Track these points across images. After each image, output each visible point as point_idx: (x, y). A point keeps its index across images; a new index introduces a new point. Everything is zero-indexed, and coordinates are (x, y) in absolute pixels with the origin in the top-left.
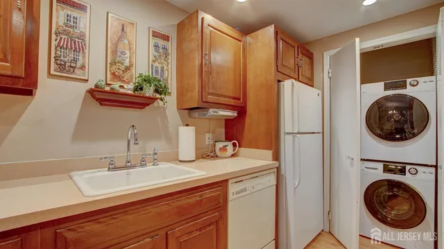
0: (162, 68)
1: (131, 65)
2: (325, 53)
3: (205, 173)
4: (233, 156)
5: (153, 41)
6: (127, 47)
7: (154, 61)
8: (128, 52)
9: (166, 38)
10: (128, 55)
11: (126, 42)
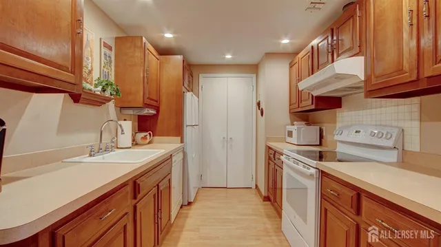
0: (108, 72)
1: (92, 70)
2: (200, 75)
3: (164, 151)
4: (149, 143)
5: (104, 50)
6: (90, 55)
7: (104, 67)
8: (90, 58)
9: (110, 49)
10: (90, 61)
11: (89, 49)
